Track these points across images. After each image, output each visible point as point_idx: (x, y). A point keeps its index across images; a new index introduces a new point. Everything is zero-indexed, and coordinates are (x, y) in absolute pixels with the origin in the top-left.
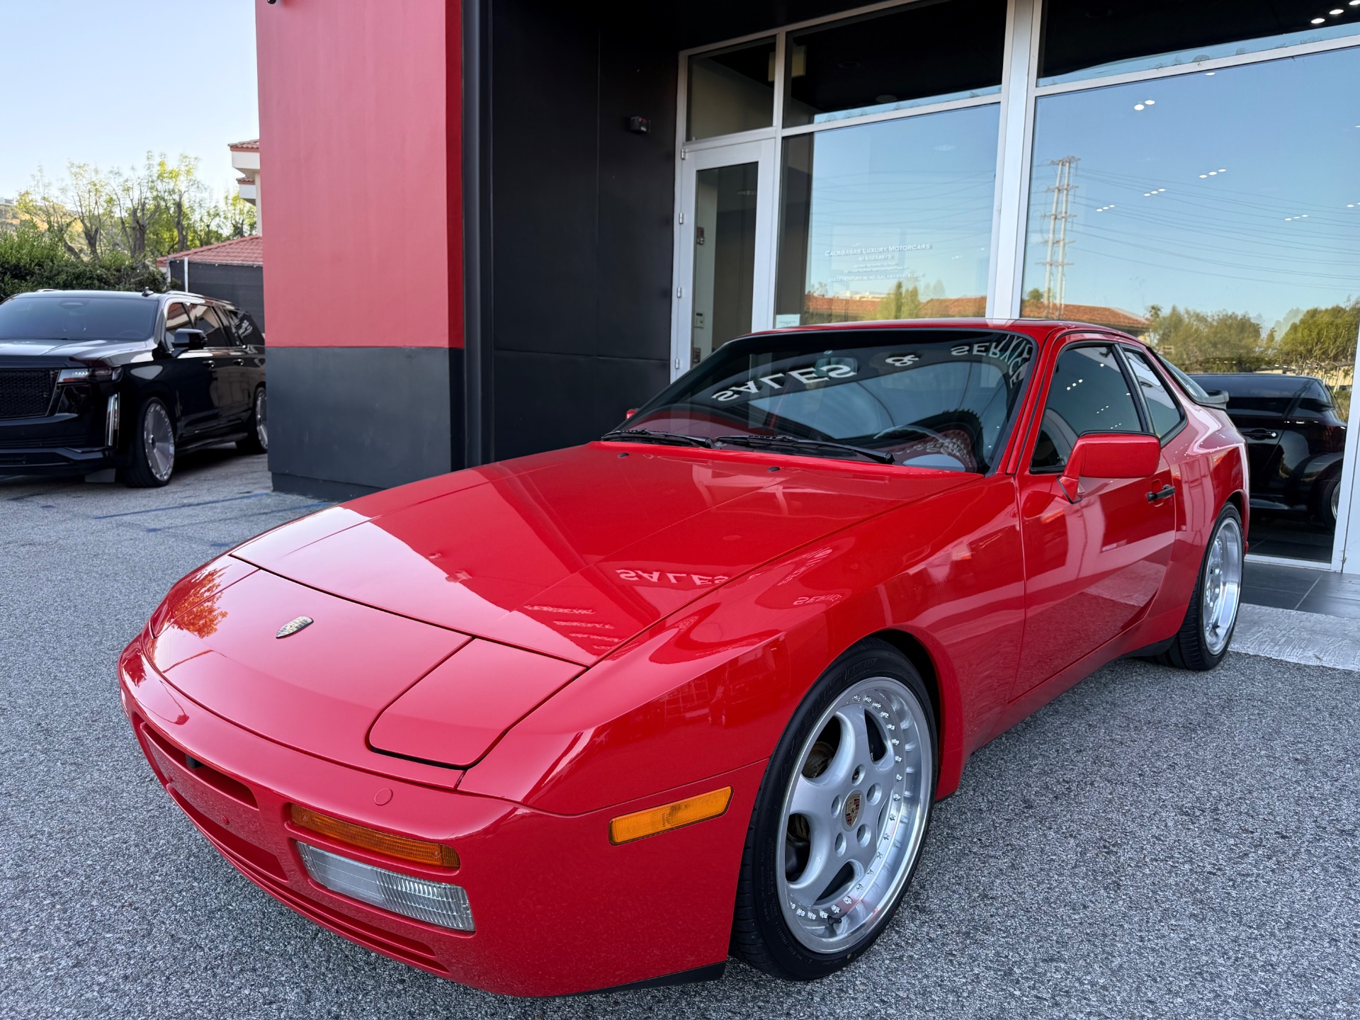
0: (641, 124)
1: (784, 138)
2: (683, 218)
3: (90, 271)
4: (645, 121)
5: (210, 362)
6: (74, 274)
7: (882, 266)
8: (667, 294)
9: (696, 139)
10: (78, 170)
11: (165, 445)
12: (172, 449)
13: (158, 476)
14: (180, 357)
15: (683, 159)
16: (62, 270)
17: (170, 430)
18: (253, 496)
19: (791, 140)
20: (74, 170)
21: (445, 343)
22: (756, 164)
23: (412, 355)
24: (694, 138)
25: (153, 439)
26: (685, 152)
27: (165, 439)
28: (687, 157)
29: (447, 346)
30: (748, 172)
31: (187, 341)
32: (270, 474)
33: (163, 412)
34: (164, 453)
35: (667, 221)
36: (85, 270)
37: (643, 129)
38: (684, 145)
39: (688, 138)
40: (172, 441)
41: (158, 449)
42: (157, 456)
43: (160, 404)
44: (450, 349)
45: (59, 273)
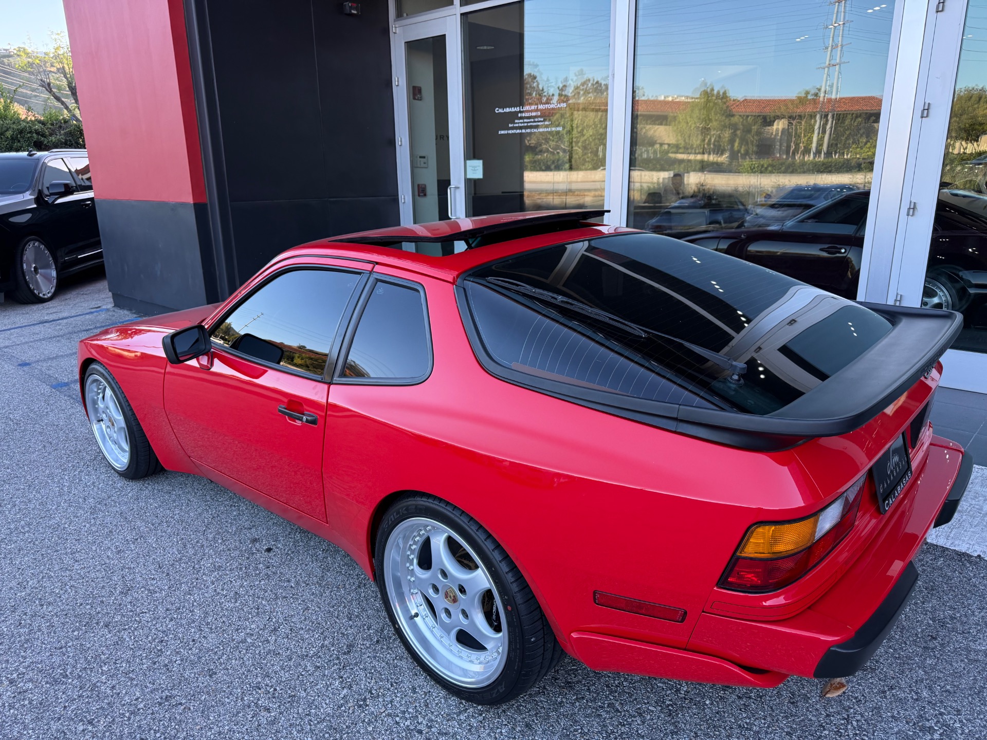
0: (351, 8)
1: (461, 14)
2: (398, 81)
3: (29, 126)
4: (355, 5)
5: (89, 202)
6: (18, 129)
7: (534, 122)
8: (392, 143)
9: (407, 15)
10: (57, 37)
11: (48, 271)
12: (54, 273)
13: (41, 295)
14: (56, 203)
15: (395, 33)
16: (10, 127)
17: (51, 259)
18: (100, 311)
19: (469, 16)
20: (54, 37)
21: (190, 199)
22: (445, 35)
23: (176, 208)
24: (405, 15)
25: (35, 268)
26: (395, 27)
27: (47, 266)
28: (397, 32)
29: (192, 202)
30: (437, 44)
31: (63, 190)
32: (110, 294)
33: (42, 247)
34: (47, 278)
35: (388, 83)
36: (26, 127)
37: (355, 12)
38: (395, 21)
39: (399, 15)
40: (54, 267)
41: (41, 274)
42: (39, 280)
43: (37, 240)
44: (195, 204)
45: (7, 130)
